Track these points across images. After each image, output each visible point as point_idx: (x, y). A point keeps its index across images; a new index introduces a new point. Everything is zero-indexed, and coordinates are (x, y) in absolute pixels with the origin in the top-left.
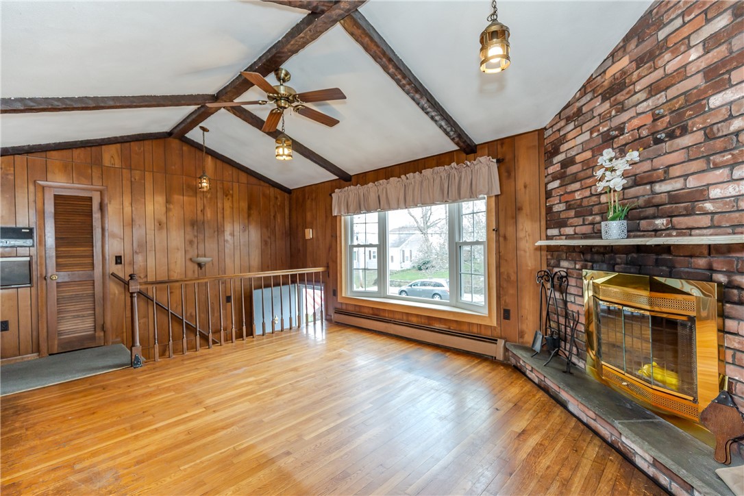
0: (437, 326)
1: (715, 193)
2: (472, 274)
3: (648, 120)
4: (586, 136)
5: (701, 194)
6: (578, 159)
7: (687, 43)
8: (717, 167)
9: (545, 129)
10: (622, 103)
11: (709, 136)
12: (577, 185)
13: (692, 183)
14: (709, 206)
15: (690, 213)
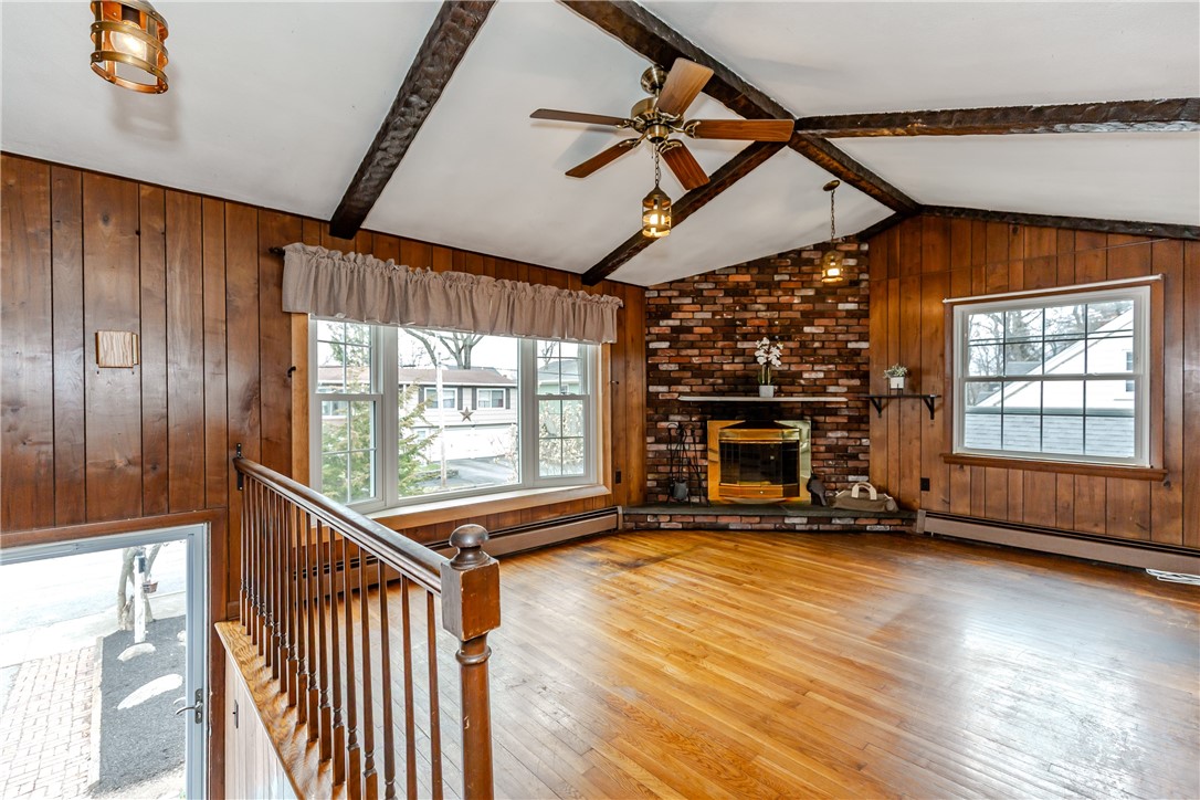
0: (545, 518)
1: (806, 375)
2: (562, 438)
3: (766, 323)
4: (709, 315)
5: (799, 374)
6: (696, 330)
7: (792, 292)
8: (806, 363)
9: (646, 289)
10: (746, 305)
11: (803, 345)
12: (696, 352)
13: (793, 368)
14: (802, 382)
15: (792, 384)
